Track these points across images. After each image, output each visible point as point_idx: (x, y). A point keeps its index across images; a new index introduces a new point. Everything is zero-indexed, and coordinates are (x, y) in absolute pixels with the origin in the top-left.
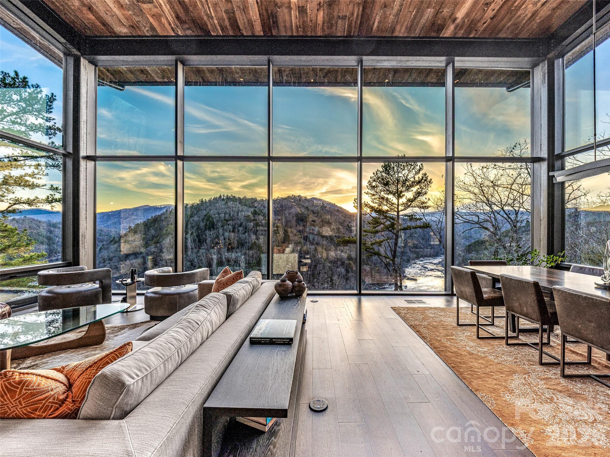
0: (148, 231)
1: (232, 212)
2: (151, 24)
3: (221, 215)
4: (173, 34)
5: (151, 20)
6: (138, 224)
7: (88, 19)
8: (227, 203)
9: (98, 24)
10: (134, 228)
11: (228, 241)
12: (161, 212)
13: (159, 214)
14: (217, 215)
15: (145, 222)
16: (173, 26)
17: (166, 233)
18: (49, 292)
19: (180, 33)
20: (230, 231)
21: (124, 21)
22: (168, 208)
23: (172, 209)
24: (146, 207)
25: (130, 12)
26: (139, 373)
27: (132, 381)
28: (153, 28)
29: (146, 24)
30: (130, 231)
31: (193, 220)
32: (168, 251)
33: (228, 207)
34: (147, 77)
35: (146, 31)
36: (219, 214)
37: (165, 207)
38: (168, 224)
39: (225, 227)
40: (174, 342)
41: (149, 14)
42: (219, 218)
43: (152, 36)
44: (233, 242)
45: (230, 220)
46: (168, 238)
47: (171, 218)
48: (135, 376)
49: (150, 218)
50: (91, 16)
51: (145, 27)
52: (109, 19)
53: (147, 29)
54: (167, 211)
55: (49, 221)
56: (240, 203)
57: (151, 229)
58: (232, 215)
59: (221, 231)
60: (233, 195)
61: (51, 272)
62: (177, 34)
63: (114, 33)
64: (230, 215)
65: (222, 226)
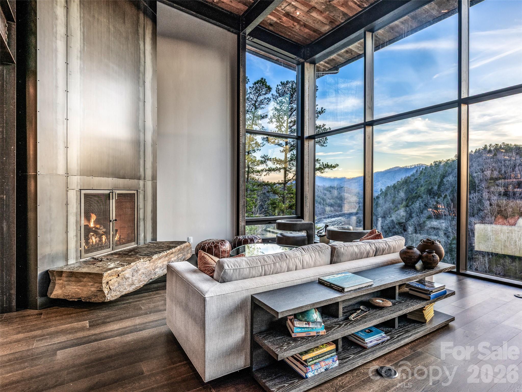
0: (398, 194)
1: (503, 167)
2: (342, 12)
3: (485, 173)
4: (360, 9)
5: (342, 9)
6: (388, 187)
7: (306, 33)
8: (495, 155)
9: (312, 33)
10: (385, 191)
11: (497, 208)
12: (411, 173)
13: (409, 176)
14: (479, 173)
15: (394, 184)
16: (358, 3)
17: (416, 196)
18: (281, 234)
19: (366, 6)
20: (500, 195)
21: (324, 21)
22: (418, 168)
23: (423, 169)
24: (397, 169)
25: (327, 13)
26: (233, 266)
27: (228, 268)
28: (344, 14)
29: (339, 14)
30: (381, 193)
31: (448, 181)
32: (417, 215)
33: (498, 161)
34: (352, 54)
35: (341, 20)
36: (483, 172)
37: (415, 167)
38: (418, 187)
39: (492, 189)
40: (262, 261)
41: (339, 6)
42: (483, 177)
43: (346, 21)
44: (505, 210)
45: (500, 179)
46: (418, 202)
47: (420, 179)
48: (230, 267)
49: (400, 180)
50: (307, 30)
51: (339, 17)
52: (317, 26)
53: (341, 17)
54: (417, 171)
55: (324, 185)
56: (517, 154)
57: (401, 191)
58: (503, 172)
59: (485, 195)
60: (506, 143)
61: (283, 221)
62: (363, 8)
63: (321, 33)
64: (499, 172)
65: (488, 188)
